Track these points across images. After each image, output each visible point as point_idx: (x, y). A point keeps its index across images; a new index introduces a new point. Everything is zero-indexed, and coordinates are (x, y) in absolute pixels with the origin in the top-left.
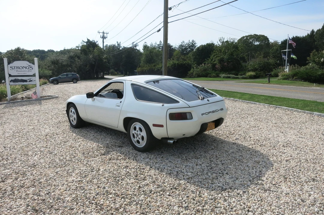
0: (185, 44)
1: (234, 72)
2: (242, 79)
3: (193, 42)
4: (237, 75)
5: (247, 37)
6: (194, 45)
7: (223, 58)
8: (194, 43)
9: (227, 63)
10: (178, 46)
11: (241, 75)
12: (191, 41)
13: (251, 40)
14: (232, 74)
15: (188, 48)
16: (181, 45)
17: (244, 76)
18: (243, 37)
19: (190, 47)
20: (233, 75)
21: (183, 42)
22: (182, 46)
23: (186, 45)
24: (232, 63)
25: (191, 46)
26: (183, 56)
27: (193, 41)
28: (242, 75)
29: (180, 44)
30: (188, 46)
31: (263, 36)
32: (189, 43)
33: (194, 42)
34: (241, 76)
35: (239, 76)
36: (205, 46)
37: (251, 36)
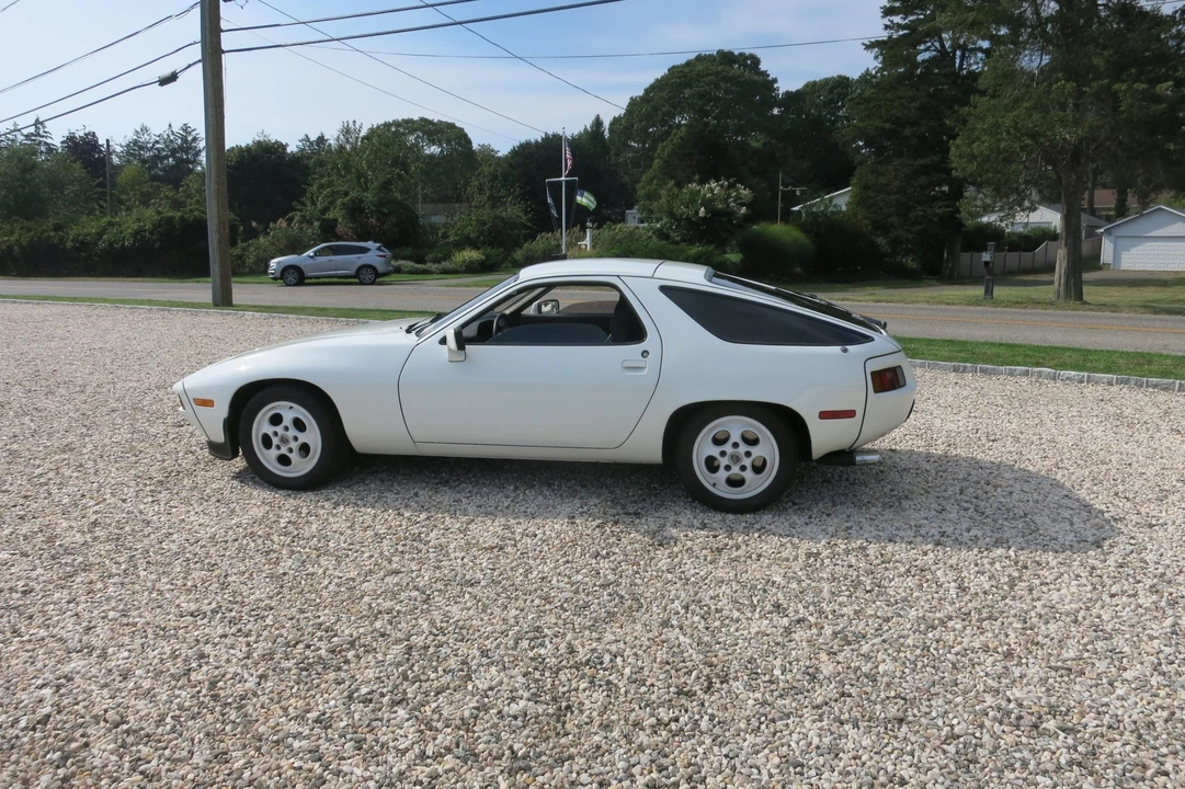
0: (154, 138)
1: (408, 251)
2: (444, 276)
3: (185, 131)
4: (424, 262)
5: (397, 124)
6: (193, 145)
7: (361, 201)
8: (190, 138)
9: (378, 220)
10: (121, 146)
11: (437, 261)
12: (176, 129)
13: (412, 138)
14: (405, 258)
15: (167, 157)
16: (135, 142)
17: (446, 264)
18: (387, 125)
19: (174, 152)
20: (412, 264)
21: (145, 129)
22: (141, 148)
23: (157, 142)
24: (393, 219)
25: (181, 148)
26: (170, 190)
27: (186, 128)
28: (439, 263)
29: (131, 136)
30: (167, 146)
31: (452, 126)
32: (172, 137)
33: (190, 133)
34: (436, 266)
35: (429, 266)
36: (248, 149)
37: (410, 125)
